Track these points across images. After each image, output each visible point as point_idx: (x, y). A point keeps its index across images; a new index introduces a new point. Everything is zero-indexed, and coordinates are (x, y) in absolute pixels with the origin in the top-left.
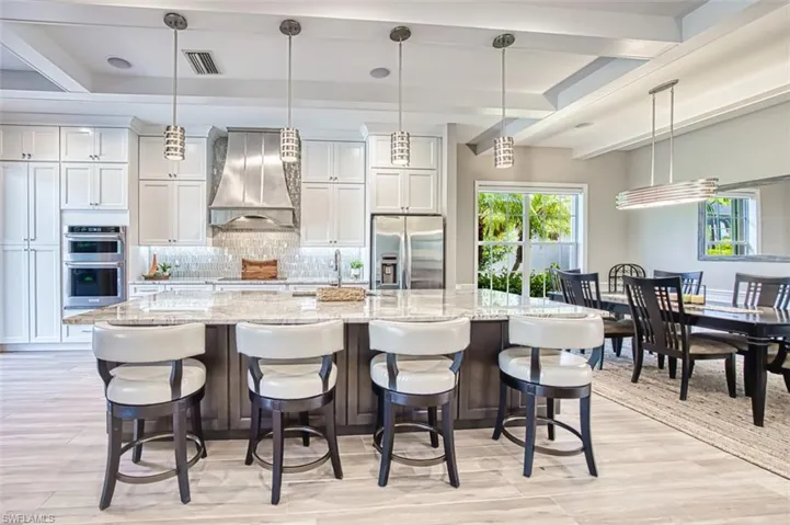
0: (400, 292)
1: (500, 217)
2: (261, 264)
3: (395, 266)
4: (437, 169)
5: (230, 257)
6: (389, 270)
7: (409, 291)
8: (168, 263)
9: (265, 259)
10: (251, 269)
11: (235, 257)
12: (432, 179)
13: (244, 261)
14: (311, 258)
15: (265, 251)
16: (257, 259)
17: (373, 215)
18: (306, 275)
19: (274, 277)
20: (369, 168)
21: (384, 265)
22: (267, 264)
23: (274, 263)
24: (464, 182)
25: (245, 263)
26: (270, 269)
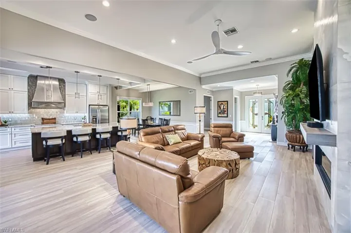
0: (98, 124)
1: (124, 104)
2: (49, 119)
3: (96, 119)
4: (106, 94)
5: (36, 117)
6: (94, 120)
7: (100, 124)
8: (7, 120)
9: (51, 117)
10: (45, 121)
11: (38, 117)
12: (105, 96)
13: (42, 119)
14: (68, 117)
15: (51, 115)
16: (48, 118)
17: (89, 105)
18: (66, 122)
19: (55, 123)
20: (88, 92)
21: (93, 118)
22: (52, 119)
23: (55, 119)
24: (113, 96)
25: (43, 119)
26: (53, 121)
